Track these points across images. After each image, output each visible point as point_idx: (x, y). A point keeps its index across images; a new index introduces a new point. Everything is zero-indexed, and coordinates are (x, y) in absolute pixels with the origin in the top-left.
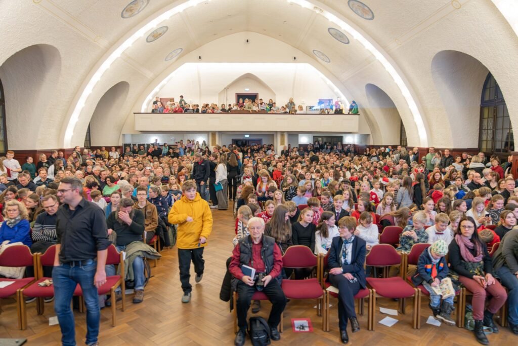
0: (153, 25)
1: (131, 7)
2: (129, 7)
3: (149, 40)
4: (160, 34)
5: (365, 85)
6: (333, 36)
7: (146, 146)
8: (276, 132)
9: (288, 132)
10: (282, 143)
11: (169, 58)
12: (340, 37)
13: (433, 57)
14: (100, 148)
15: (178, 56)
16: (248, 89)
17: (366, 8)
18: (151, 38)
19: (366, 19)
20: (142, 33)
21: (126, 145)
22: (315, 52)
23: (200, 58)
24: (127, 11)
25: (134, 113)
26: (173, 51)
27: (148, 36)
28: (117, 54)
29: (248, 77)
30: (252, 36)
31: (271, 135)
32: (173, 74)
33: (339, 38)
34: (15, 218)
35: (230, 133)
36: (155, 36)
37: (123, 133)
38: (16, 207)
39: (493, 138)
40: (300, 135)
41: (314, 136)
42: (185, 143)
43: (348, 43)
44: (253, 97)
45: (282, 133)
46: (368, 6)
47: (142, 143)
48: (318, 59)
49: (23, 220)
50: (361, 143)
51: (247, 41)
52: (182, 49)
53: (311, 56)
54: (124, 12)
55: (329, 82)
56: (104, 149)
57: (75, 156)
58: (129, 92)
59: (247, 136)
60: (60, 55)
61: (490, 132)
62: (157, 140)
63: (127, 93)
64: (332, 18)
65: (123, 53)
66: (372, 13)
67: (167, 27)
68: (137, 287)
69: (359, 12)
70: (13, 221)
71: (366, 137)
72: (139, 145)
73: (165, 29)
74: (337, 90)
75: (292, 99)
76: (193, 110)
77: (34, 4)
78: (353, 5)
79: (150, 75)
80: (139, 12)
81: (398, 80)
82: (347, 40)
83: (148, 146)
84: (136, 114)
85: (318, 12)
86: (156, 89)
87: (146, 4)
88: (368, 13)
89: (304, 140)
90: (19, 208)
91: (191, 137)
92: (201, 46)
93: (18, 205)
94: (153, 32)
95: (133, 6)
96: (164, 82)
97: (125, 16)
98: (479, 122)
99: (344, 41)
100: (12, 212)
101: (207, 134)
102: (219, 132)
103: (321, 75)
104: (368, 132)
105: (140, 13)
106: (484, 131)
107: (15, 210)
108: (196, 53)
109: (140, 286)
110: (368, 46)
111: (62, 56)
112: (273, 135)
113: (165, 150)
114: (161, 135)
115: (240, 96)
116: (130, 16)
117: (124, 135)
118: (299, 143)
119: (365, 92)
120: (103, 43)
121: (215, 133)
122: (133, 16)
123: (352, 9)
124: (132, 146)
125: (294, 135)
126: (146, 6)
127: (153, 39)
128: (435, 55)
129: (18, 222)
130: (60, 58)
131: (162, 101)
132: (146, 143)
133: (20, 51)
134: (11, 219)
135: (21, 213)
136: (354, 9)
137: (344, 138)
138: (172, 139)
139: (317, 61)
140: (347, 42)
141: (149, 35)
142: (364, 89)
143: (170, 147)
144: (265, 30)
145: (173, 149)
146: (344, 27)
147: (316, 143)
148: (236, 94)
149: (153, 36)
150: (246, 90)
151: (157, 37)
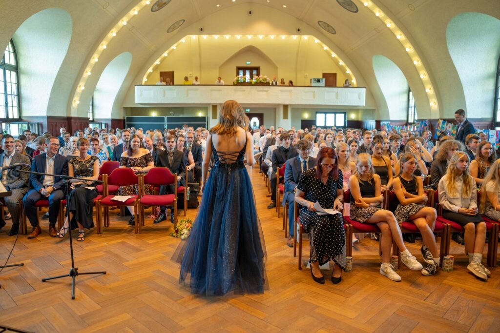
3: (154, 10)
4: (165, 3)
6: (340, 5)
8: (278, 105)
9: (291, 105)
10: (285, 117)
11: (171, 30)
12: (348, 5)
15: (180, 28)
16: (249, 63)
18: (155, 8)
22: (320, 23)
23: (201, 30)
25: (136, 86)
26: (176, 22)
29: (250, 50)
30: (255, 8)
33: (347, 7)
41: (316, 112)
43: (357, 11)
45: (286, 106)
48: (323, 30)
50: (365, 119)
52: (184, 20)
53: (316, 28)
59: (248, 110)
79: (152, 47)
82: (355, 8)
86: (157, 62)
92: (203, 18)
94: (158, 1)
96: (165, 54)
99: (353, 10)
108: (198, 25)
112: (275, 109)
115: (240, 69)
118: (301, 119)
127: (157, 8)
137: (347, 114)
140: (355, 10)
141: (154, 5)
148: (237, 67)
149: (158, 6)
150: (247, 63)
151: (161, 6)
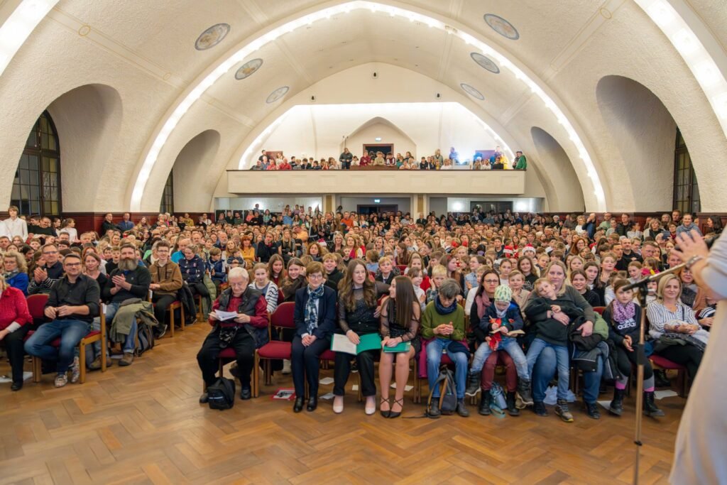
0: (240, 57)
1: (207, 36)
2: (203, 36)
3: (238, 77)
4: (253, 69)
5: (530, 129)
6: (478, 63)
7: (243, 213)
8: (412, 194)
9: (427, 194)
10: (420, 209)
11: (272, 100)
12: (487, 64)
13: (596, 86)
14: (183, 215)
15: (284, 97)
16: (379, 139)
17: (506, 24)
18: (241, 74)
19: (510, 38)
20: (225, 68)
21: (219, 212)
22: (463, 86)
23: (313, 98)
24: (201, 41)
25: (228, 171)
26: (277, 90)
27: (236, 71)
28: (195, 94)
29: (379, 123)
30: (382, 69)
31: (407, 198)
32: (279, 121)
33: (487, 66)
34: (12, 271)
35: (351, 196)
36: (246, 71)
37: (215, 196)
38: (14, 259)
39: (689, 197)
40: (449, 199)
41: (471, 202)
42: (292, 209)
43: (498, 72)
44: (387, 149)
45: (420, 196)
46: (508, 20)
47: (238, 209)
48: (470, 96)
49: (21, 272)
50: (536, 210)
51: (375, 75)
52: (288, 88)
53: (460, 93)
54: (199, 43)
55: (487, 127)
56: (187, 215)
57: (145, 222)
58: (221, 144)
59: (377, 201)
60: (120, 97)
61: (686, 188)
62: (257, 206)
63: (218, 144)
64: (469, 40)
65: (204, 93)
66: (516, 30)
67: (261, 60)
68: (126, 349)
69: (500, 29)
70: (9, 273)
71: (540, 201)
72: (235, 212)
73: (259, 62)
74: (497, 137)
75: (439, 150)
76: (303, 165)
77: (80, 37)
78: (491, 20)
79: (248, 122)
80: (219, 42)
81: (563, 120)
82: (496, 68)
83: (247, 212)
84: (229, 172)
85: (450, 32)
86: (258, 140)
87: (226, 31)
88: (511, 31)
89: (457, 206)
90: (17, 260)
91: (300, 201)
92: (314, 83)
93: (16, 256)
94: (243, 67)
95: (210, 34)
96: (268, 130)
97: (200, 47)
98: (673, 175)
100: (8, 264)
101: (320, 198)
102: (337, 194)
103: (475, 118)
104: (543, 195)
105: (220, 44)
106: (679, 188)
107: (12, 262)
108: (307, 93)
109: (129, 348)
110: (519, 75)
111: (122, 98)
113: (266, 219)
114: (266, 199)
115: (369, 148)
116: (207, 48)
117: (217, 199)
118: (448, 211)
119: (531, 139)
120: (176, 82)
121: (331, 196)
122: (211, 47)
123: (491, 26)
124: (225, 213)
125: (438, 199)
126: (226, 35)
127: (244, 75)
128: (597, 83)
129: (15, 275)
130: (121, 100)
131: (269, 156)
132: (243, 209)
133: (67, 93)
134: (8, 271)
135: (19, 266)
136: (493, 26)
137: (514, 204)
138: (279, 204)
139: (469, 98)
140: (496, 71)
141: (238, 71)
142: (530, 135)
143: (273, 215)
144: (396, 60)
145: (276, 217)
146: (487, 50)
147: (475, 210)
148: (364, 145)
149: (244, 72)
150: (377, 139)
151: (249, 72)
